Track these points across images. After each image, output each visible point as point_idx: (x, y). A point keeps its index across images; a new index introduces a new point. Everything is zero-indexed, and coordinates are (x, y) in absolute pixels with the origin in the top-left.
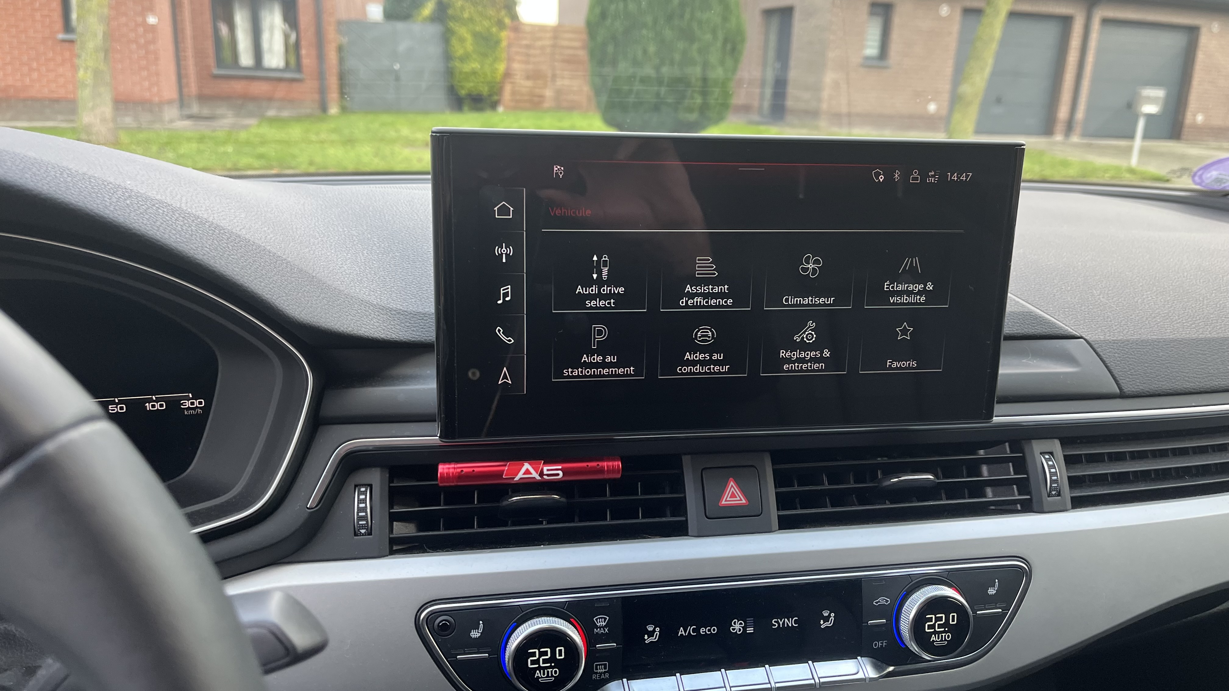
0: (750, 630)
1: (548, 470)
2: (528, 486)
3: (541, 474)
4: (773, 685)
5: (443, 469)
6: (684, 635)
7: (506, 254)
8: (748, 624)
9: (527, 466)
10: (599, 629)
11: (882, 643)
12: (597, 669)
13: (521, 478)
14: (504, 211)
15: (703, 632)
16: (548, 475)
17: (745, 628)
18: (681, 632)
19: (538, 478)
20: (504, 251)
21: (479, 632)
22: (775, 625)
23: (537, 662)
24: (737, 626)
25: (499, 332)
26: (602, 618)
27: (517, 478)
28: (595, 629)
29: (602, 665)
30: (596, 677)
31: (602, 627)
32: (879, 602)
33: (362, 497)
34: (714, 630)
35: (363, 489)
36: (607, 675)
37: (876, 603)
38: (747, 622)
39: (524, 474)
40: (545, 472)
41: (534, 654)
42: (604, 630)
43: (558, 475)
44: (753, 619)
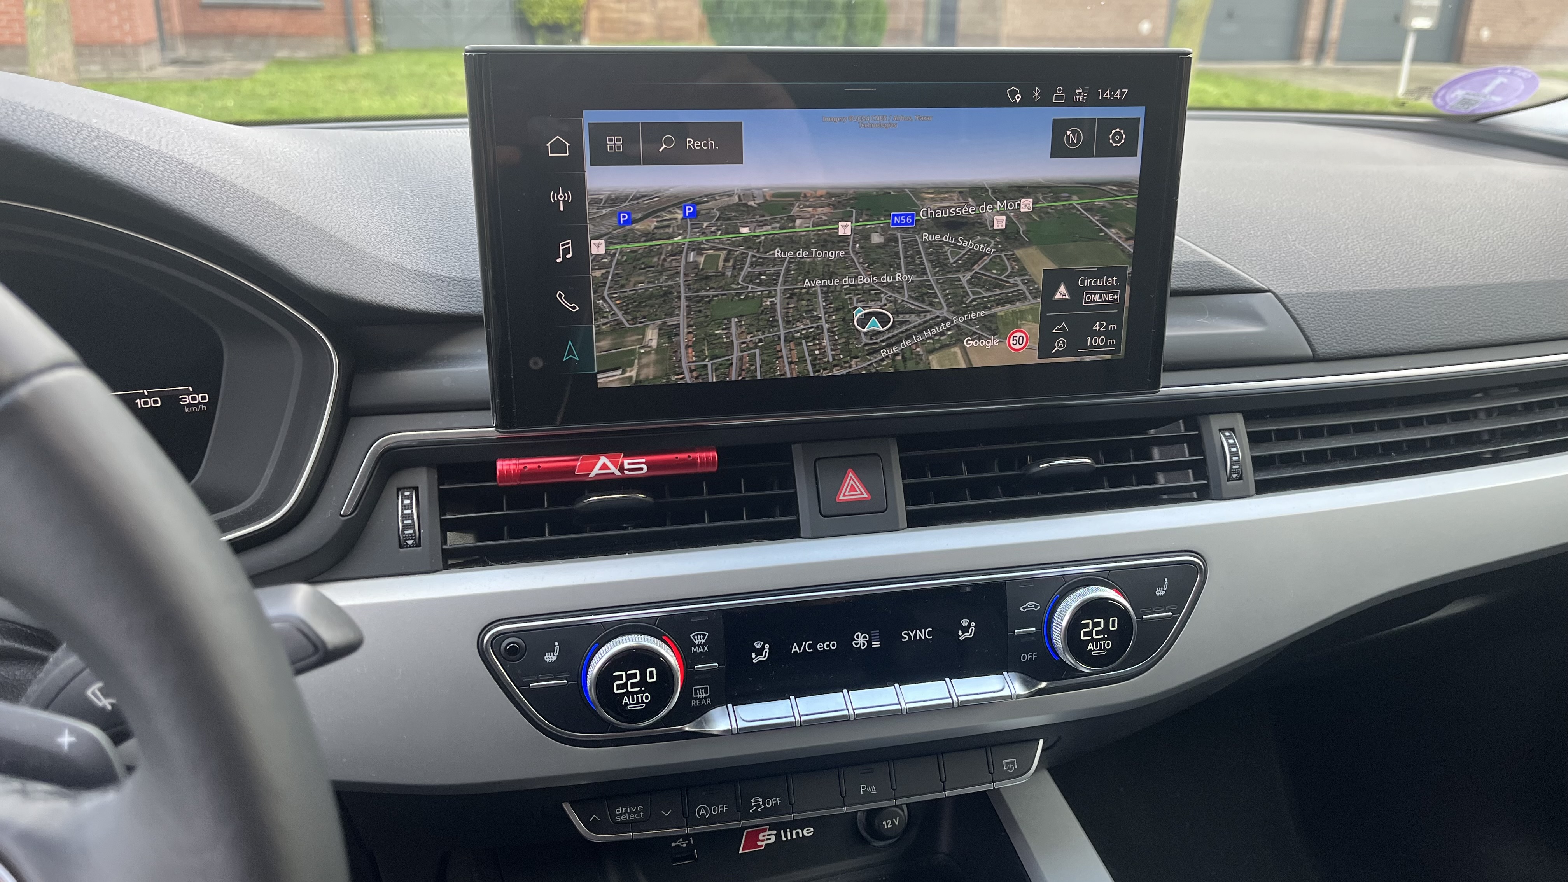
0: (876, 644)
1: (629, 464)
2: (606, 484)
3: (622, 469)
4: (904, 706)
5: (502, 465)
6: (799, 652)
7: (563, 200)
8: (873, 638)
9: (603, 460)
10: (697, 647)
11: (1032, 655)
12: (696, 694)
13: (597, 475)
14: (558, 147)
15: (820, 648)
16: (630, 470)
17: (869, 642)
18: (795, 648)
19: (618, 473)
20: (561, 197)
21: (555, 655)
22: (905, 638)
23: (624, 686)
24: (860, 640)
25: (561, 296)
26: (700, 634)
27: (592, 475)
28: (693, 648)
29: (702, 689)
30: (696, 703)
31: (701, 645)
32: (1027, 607)
33: (407, 502)
34: (833, 645)
35: (407, 493)
36: (709, 701)
37: (1024, 609)
38: (872, 635)
39: (600, 469)
40: (626, 466)
41: (620, 678)
42: (704, 649)
43: (642, 469)
44: (878, 631)
